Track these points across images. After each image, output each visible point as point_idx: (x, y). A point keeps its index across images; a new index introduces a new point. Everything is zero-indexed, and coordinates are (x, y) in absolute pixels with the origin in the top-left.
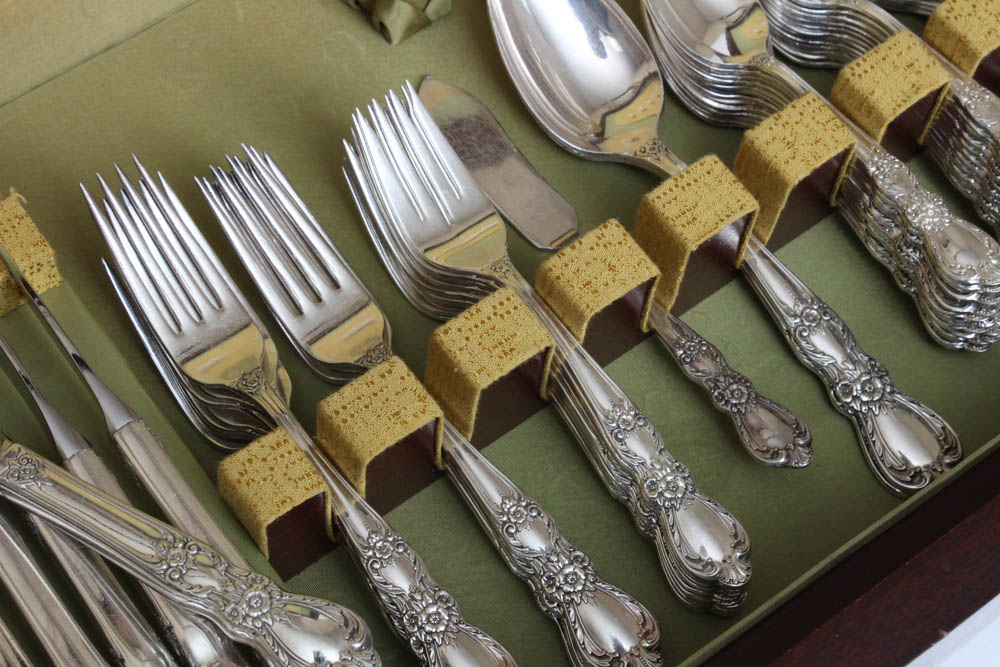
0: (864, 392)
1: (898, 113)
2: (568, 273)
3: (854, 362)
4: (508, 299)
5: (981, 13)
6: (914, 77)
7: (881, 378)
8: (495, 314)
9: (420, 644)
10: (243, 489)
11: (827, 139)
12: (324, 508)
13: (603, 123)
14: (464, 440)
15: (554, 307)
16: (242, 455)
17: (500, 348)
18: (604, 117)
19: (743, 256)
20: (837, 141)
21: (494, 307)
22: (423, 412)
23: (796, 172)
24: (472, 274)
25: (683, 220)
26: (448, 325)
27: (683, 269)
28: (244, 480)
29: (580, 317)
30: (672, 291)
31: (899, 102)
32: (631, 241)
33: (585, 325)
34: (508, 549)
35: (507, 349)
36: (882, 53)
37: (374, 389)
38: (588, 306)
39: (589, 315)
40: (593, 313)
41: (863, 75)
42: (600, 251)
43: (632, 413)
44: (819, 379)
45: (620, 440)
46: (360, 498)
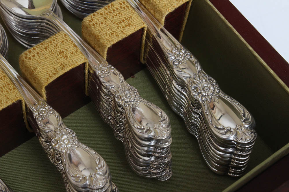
5: (109, 22)
6: (62, 60)
20: (8, 98)
31: (51, 74)
36: (46, 46)
41: (32, 58)
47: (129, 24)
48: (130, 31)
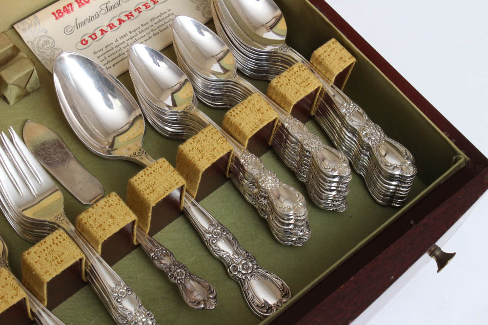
0: (243, 269)
1: (254, 133)
2: (91, 221)
3: (238, 255)
4: (60, 235)
5: (292, 83)
6: (260, 116)
7: (251, 261)
8: (54, 243)
11: (219, 148)
14: (42, 306)
15: (86, 237)
17: (56, 261)
18: (114, 138)
19: (183, 205)
20: (223, 149)
21: (53, 240)
22: (16, 295)
23: (204, 164)
24: (46, 221)
25: (148, 191)
26: (30, 250)
27: (150, 215)
29: (97, 242)
30: (147, 225)
31: (254, 128)
32: (122, 203)
33: (101, 245)
35: (59, 261)
36: (245, 105)
38: (100, 237)
39: (101, 241)
40: (103, 240)
41: (236, 115)
42: (106, 209)
43: (125, 288)
44: (222, 263)
45: (119, 302)
47: (309, 84)
48: (310, 90)
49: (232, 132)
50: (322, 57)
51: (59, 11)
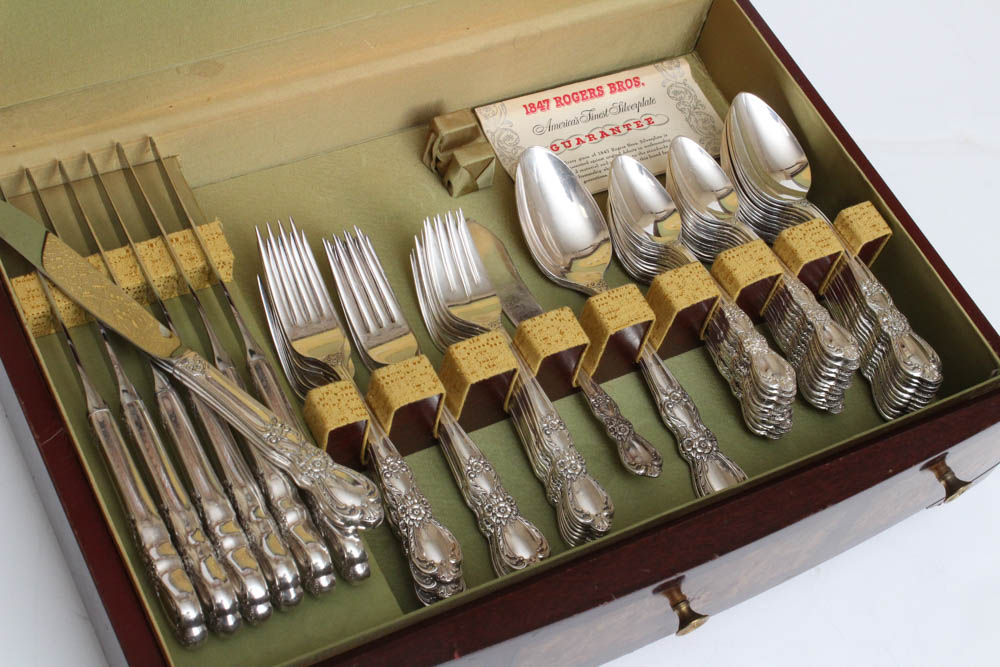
0: (700, 446)
1: (749, 283)
2: (535, 331)
3: (697, 429)
4: (497, 337)
5: (808, 238)
7: (711, 441)
8: (488, 344)
9: (405, 526)
10: (320, 408)
11: (703, 289)
12: (363, 437)
13: (571, 264)
14: (453, 419)
15: (523, 351)
16: (324, 389)
17: (487, 363)
18: (572, 260)
19: (641, 354)
20: (709, 291)
21: (488, 340)
22: (435, 388)
23: (681, 304)
24: (476, 326)
25: (609, 316)
26: (459, 344)
27: (604, 346)
28: (322, 403)
29: (537, 357)
30: (594, 362)
31: (750, 278)
32: (576, 321)
33: (540, 363)
34: (467, 488)
35: (491, 364)
36: (745, 249)
37: (407, 369)
38: (543, 352)
39: (543, 356)
41: (732, 258)
42: (556, 323)
43: (558, 421)
44: (673, 435)
45: (547, 435)
46: (386, 435)
47: (828, 245)
48: (828, 252)
49: (721, 279)
50: (851, 219)
51: (532, 105)
